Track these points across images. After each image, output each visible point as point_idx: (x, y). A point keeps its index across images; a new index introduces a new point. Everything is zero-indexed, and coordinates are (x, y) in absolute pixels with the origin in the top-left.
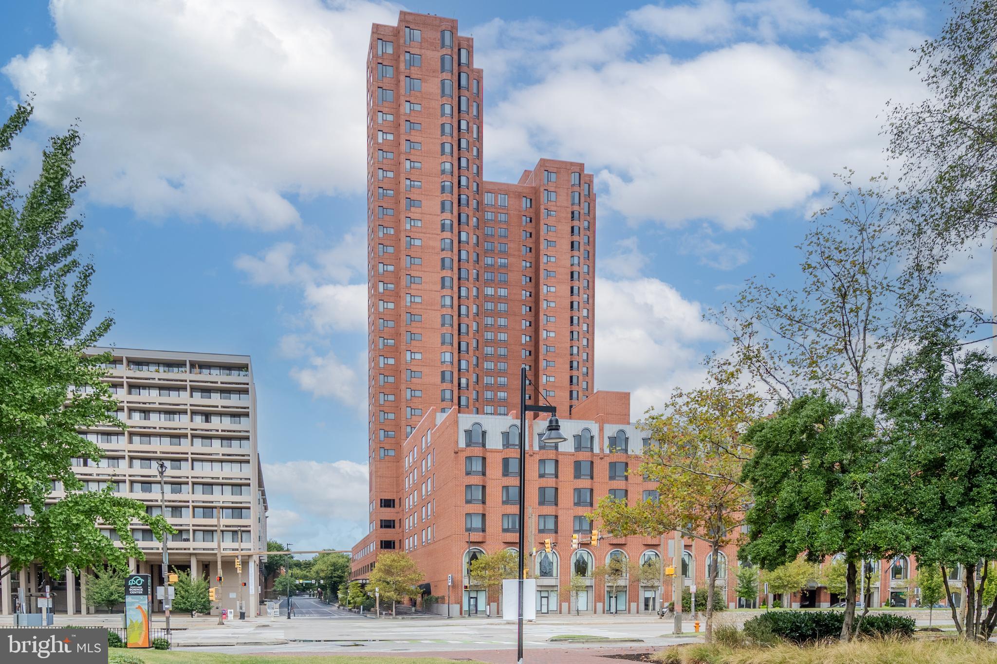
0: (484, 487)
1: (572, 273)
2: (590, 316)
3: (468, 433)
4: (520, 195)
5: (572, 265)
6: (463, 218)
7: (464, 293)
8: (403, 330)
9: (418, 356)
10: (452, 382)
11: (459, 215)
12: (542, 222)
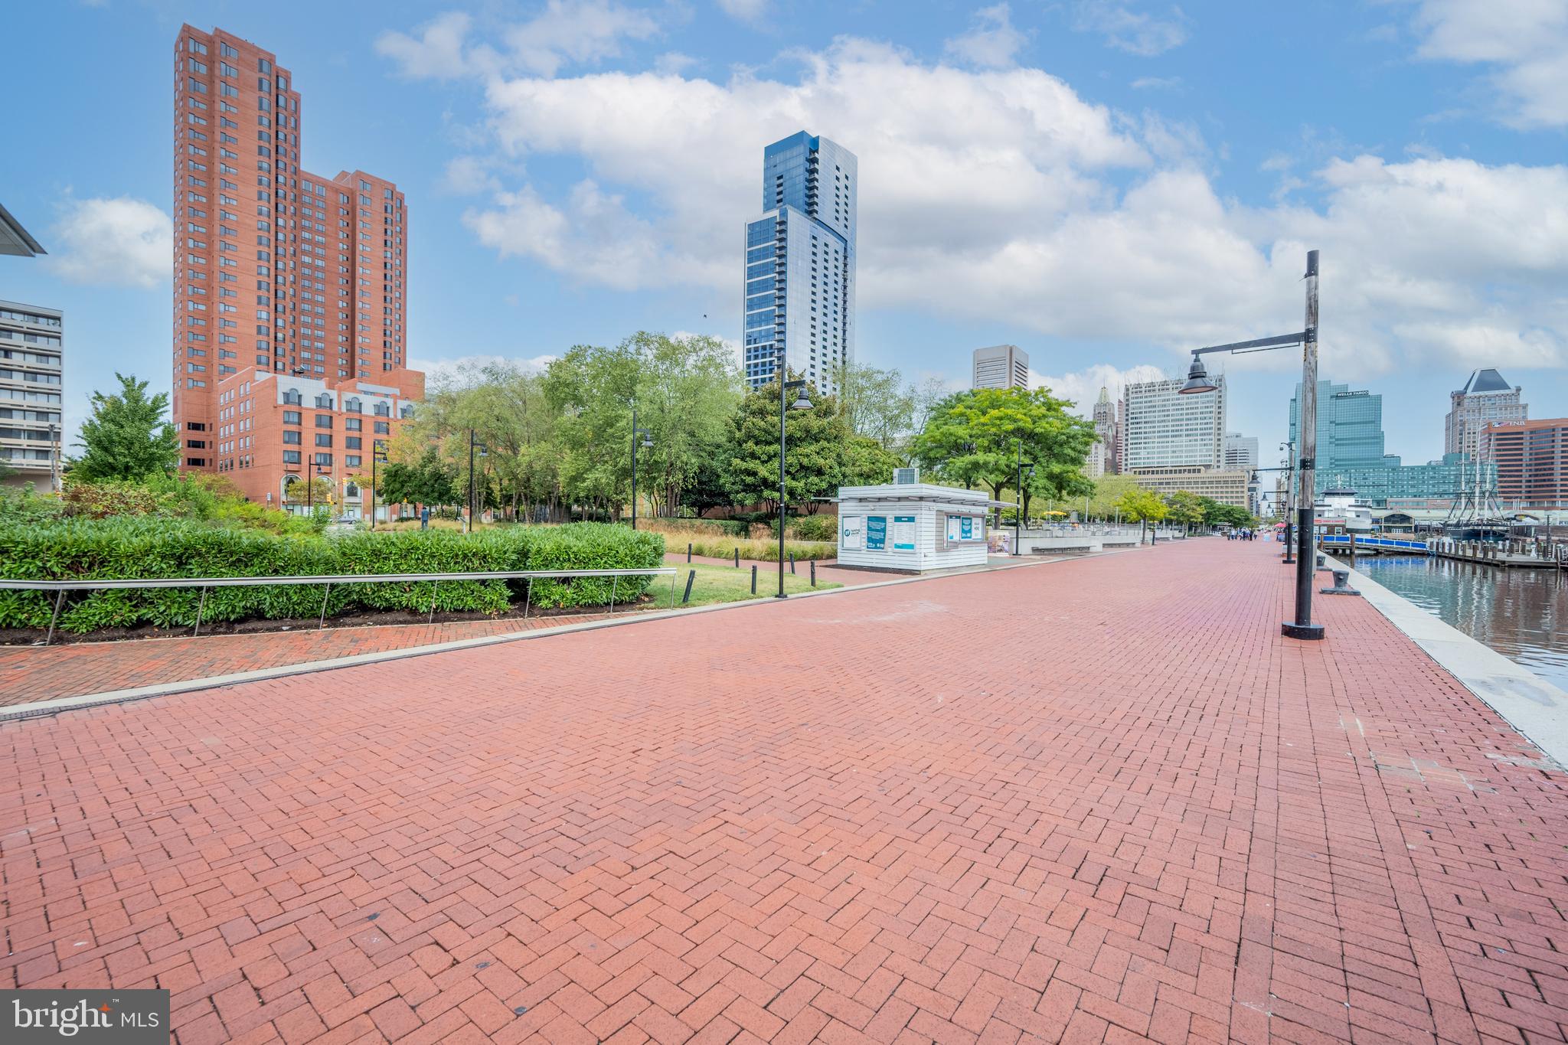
0: (300, 433)
1: (385, 263)
2: (402, 297)
3: (286, 395)
4: (337, 191)
5: (385, 257)
6: (281, 207)
7: (280, 265)
8: (215, 285)
9: (232, 309)
10: (268, 335)
11: (277, 204)
12: (358, 219)
